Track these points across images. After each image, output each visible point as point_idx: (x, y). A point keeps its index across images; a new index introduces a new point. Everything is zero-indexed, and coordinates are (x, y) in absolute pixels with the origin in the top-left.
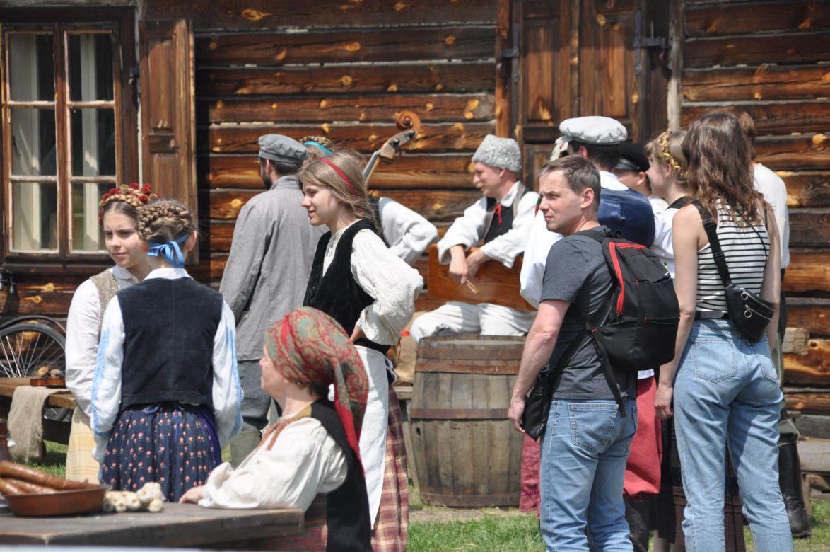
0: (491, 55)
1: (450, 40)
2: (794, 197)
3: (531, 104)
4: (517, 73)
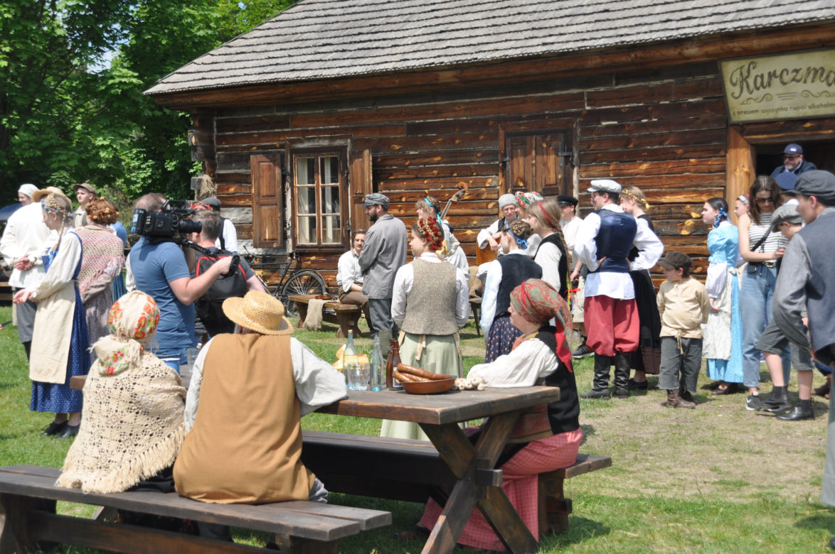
0: (497, 160)
1: (479, 155)
3: (515, 180)
4: (509, 167)
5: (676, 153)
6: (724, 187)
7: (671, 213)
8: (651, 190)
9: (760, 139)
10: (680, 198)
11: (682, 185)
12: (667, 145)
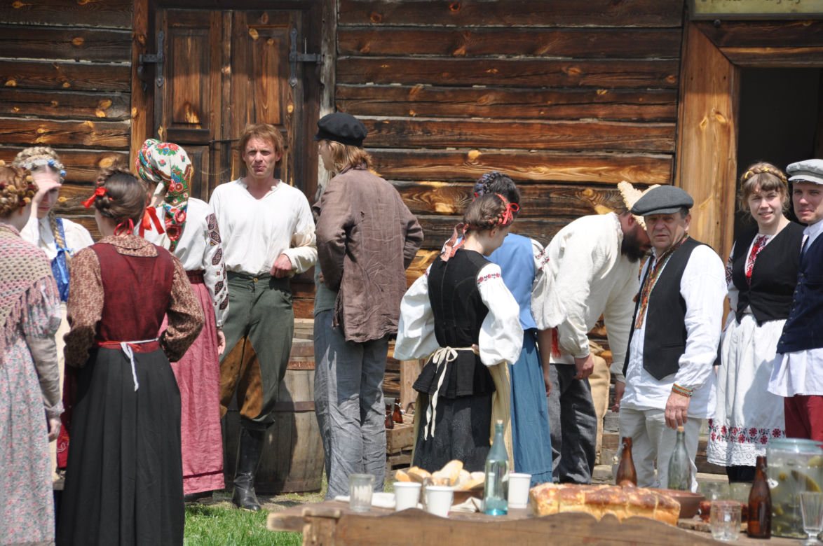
0: (126, 58)
1: (78, 41)
2: (449, 205)
3: (177, 107)
4: (162, 77)
5: (565, 74)
6: (674, 154)
7: (549, 204)
8: (504, 151)
9: (755, 56)
10: (571, 173)
11: (577, 145)
12: (544, 55)
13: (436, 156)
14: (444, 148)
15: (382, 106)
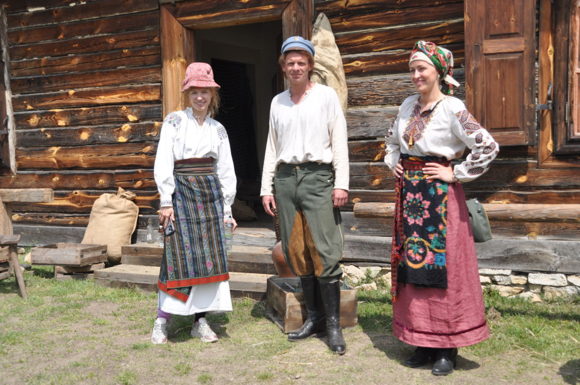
2: (64, 121)
5: (108, 43)
6: (161, 82)
7: (107, 116)
8: (85, 89)
9: (194, 21)
10: (115, 98)
11: (116, 82)
12: (98, 34)
13: (55, 95)
14: (59, 90)
15: (30, 71)
